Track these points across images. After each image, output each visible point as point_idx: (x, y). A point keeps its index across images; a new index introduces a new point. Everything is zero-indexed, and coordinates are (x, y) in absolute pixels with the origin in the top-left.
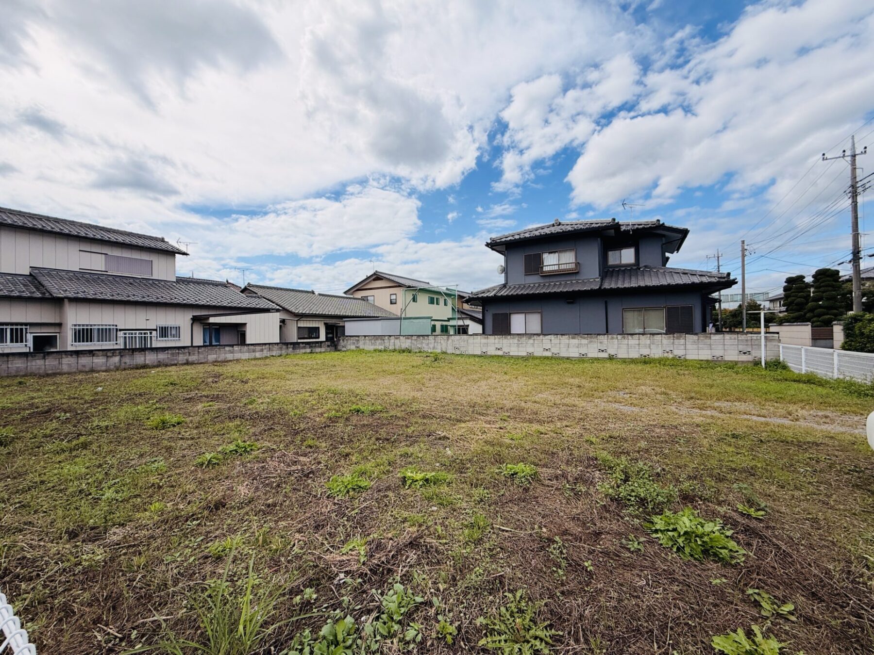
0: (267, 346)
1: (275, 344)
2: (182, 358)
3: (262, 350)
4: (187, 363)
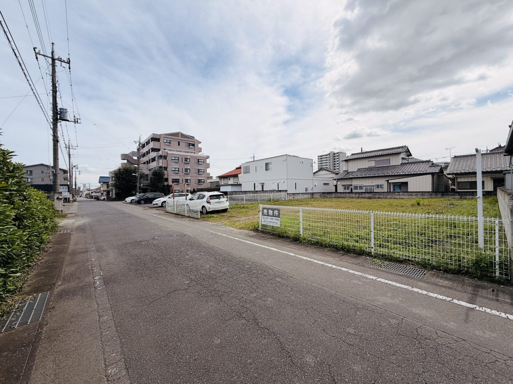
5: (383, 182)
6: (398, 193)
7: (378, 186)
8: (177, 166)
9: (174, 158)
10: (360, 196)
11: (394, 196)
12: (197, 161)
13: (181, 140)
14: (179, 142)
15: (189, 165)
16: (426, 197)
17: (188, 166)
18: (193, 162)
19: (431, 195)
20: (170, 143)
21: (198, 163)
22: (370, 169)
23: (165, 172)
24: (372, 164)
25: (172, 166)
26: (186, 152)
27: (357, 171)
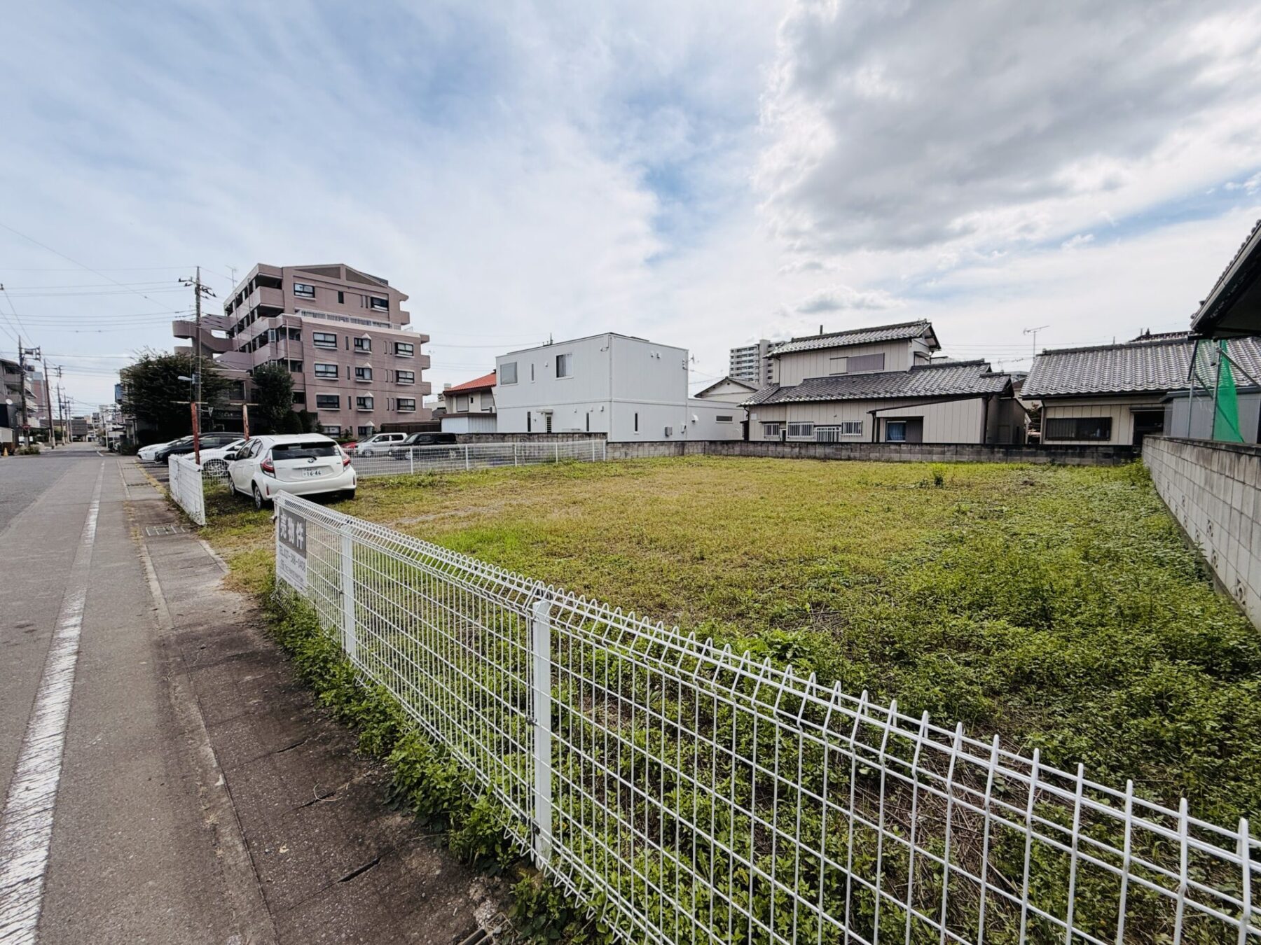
0: (952, 448)
1: (968, 445)
2: (844, 454)
3: (943, 453)
4: (849, 459)
5: (860, 415)
6: (897, 447)
7: (849, 427)
8: (332, 360)
9: (321, 338)
10: (803, 451)
11: (886, 456)
12: (391, 349)
13: (349, 287)
14: (341, 295)
15: (369, 358)
16: (965, 458)
17: (367, 361)
18: (379, 349)
19: (979, 453)
20: (313, 294)
21: (397, 353)
22: (834, 380)
23: (296, 376)
24: (837, 366)
25: (317, 360)
26: (363, 322)
27: (802, 385)
